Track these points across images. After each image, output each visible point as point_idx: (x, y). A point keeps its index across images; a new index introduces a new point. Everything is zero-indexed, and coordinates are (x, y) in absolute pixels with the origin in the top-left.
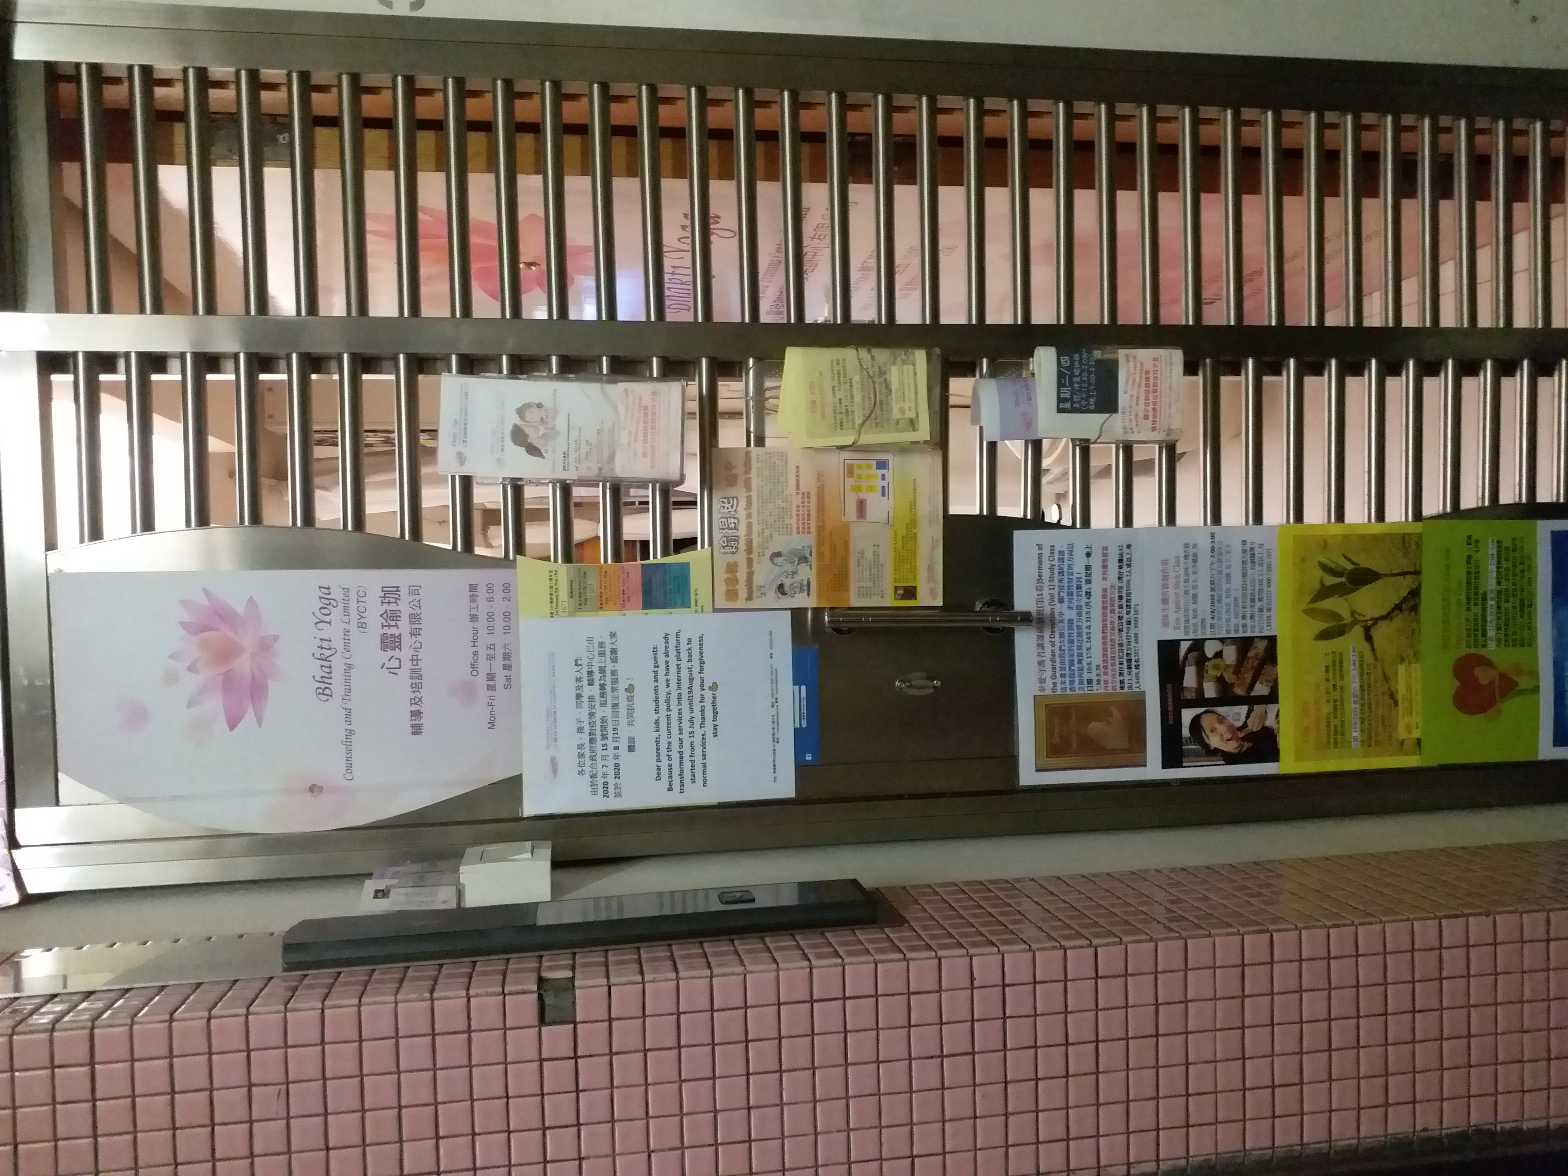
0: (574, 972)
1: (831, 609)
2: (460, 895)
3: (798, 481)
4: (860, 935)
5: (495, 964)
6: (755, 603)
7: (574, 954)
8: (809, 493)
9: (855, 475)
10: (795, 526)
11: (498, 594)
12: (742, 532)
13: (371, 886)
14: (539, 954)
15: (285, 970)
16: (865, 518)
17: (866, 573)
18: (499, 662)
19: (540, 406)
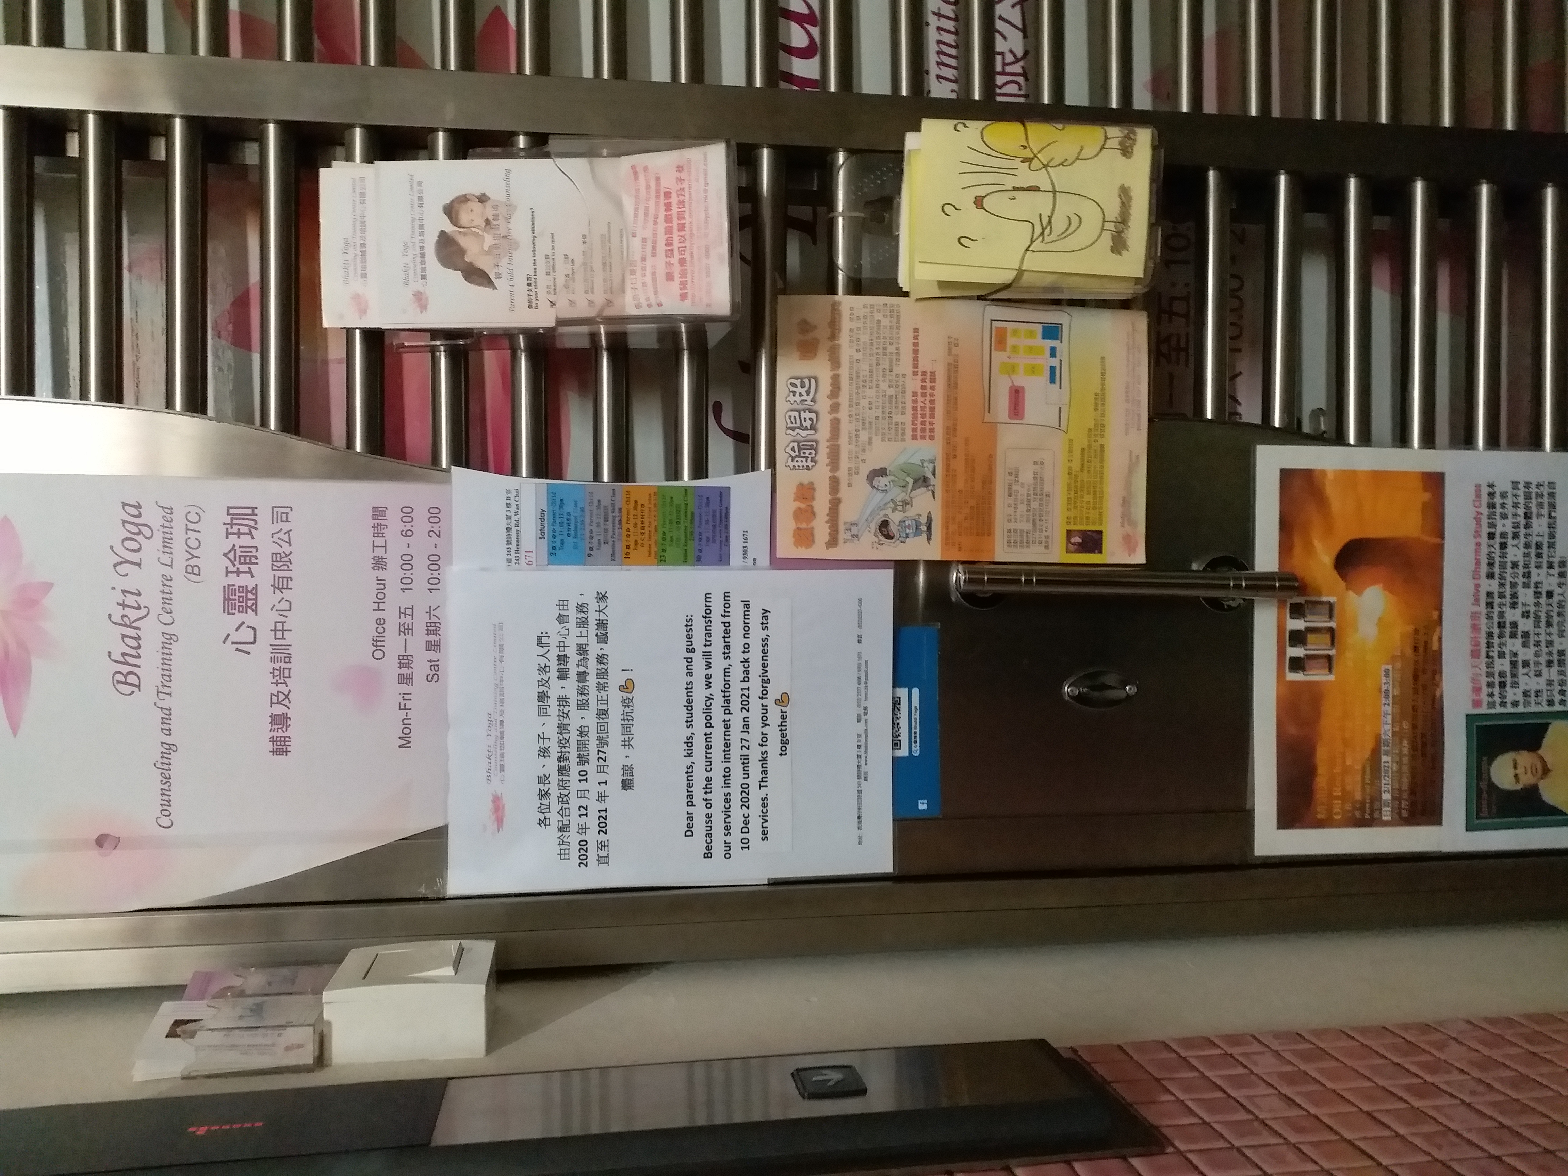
1: (963, 563)
2: (322, 1043)
3: (916, 353)
6: (840, 552)
9: (1008, 347)
10: (909, 427)
11: (421, 523)
12: (823, 434)
13: (168, 1013)
16: (1022, 418)
17: (1022, 508)
18: (419, 637)
19: (483, 199)
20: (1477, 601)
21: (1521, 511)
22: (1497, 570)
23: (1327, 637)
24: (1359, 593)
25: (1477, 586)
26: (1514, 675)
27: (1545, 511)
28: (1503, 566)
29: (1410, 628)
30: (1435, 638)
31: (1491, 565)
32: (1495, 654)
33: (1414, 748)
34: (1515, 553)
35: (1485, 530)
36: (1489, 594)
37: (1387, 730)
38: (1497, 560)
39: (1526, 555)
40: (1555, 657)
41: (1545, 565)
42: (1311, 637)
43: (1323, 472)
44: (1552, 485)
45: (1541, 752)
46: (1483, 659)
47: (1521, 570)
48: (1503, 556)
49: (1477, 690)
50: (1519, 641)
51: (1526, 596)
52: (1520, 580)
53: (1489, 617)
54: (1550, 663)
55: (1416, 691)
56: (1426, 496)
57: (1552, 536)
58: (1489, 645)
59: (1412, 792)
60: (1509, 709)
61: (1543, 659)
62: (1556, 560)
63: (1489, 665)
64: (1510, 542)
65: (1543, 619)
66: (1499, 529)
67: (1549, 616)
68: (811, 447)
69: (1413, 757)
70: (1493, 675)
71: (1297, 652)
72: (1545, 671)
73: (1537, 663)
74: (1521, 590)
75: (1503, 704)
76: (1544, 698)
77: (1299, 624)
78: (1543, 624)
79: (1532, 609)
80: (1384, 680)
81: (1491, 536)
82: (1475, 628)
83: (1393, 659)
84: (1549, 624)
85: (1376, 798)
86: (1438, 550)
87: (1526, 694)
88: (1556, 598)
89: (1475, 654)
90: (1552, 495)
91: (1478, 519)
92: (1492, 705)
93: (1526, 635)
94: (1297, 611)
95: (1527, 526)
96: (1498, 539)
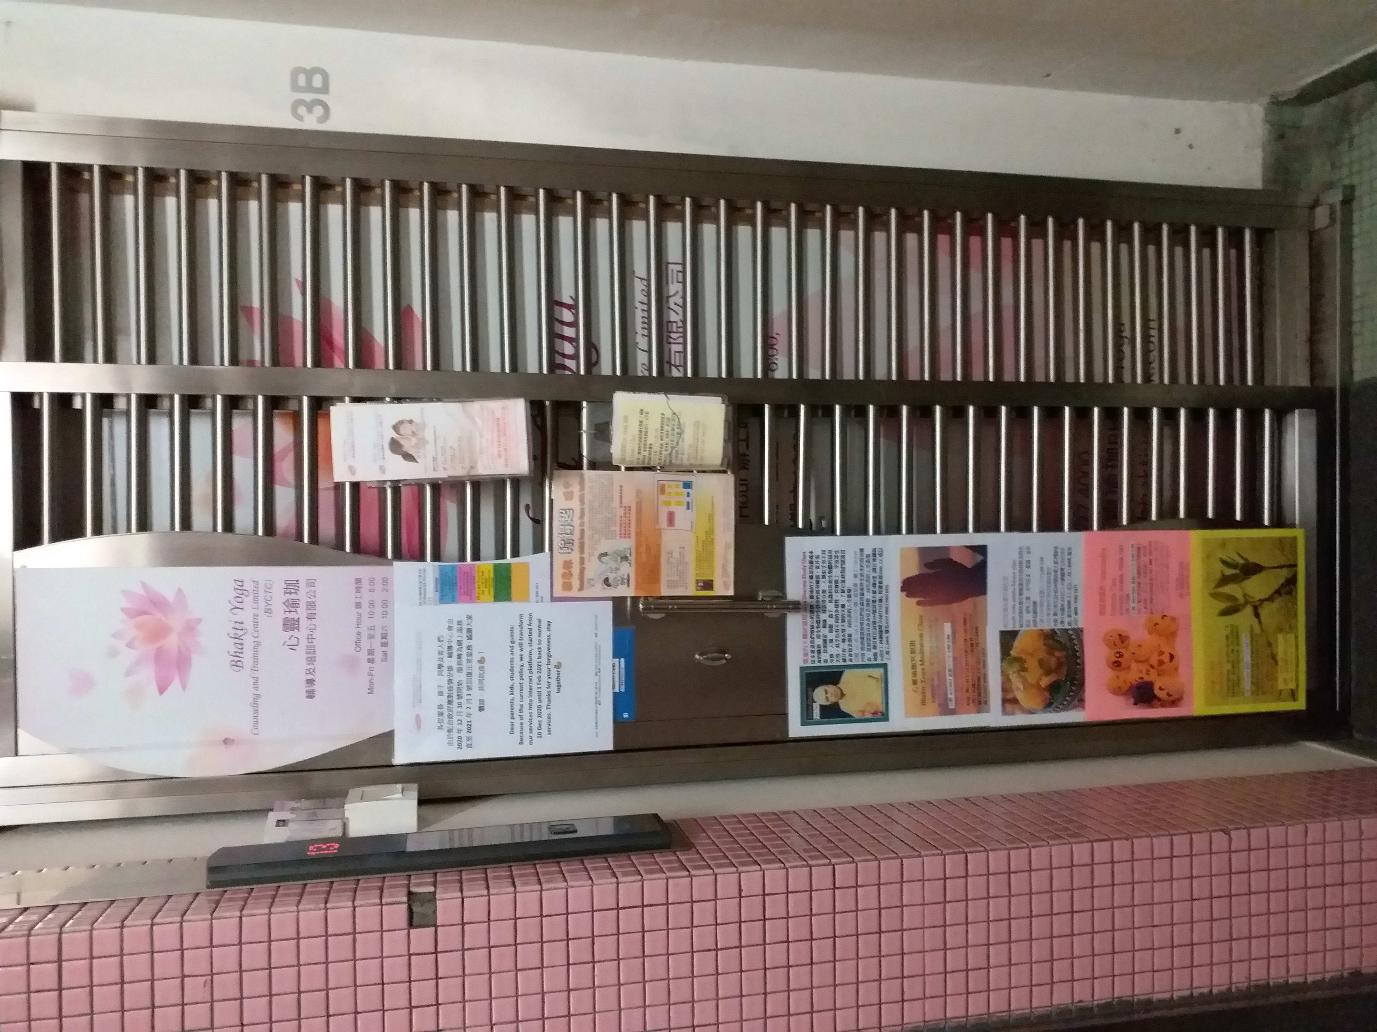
0: (435, 887)
1: (645, 598)
2: (345, 827)
3: (621, 497)
4: (657, 857)
5: (375, 881)
6: (586, 594)
7: (436, 874)
8: (630, 507)
10: (618, 532)
11: (379, 585)
12: (576, 536)
13: (273, 817)
14: (408, 873)
15: (208, 887)
16: (673, 526)
17: (675, 569)
18: (378, 640)
19: (411, 422)
68: (571, 543)
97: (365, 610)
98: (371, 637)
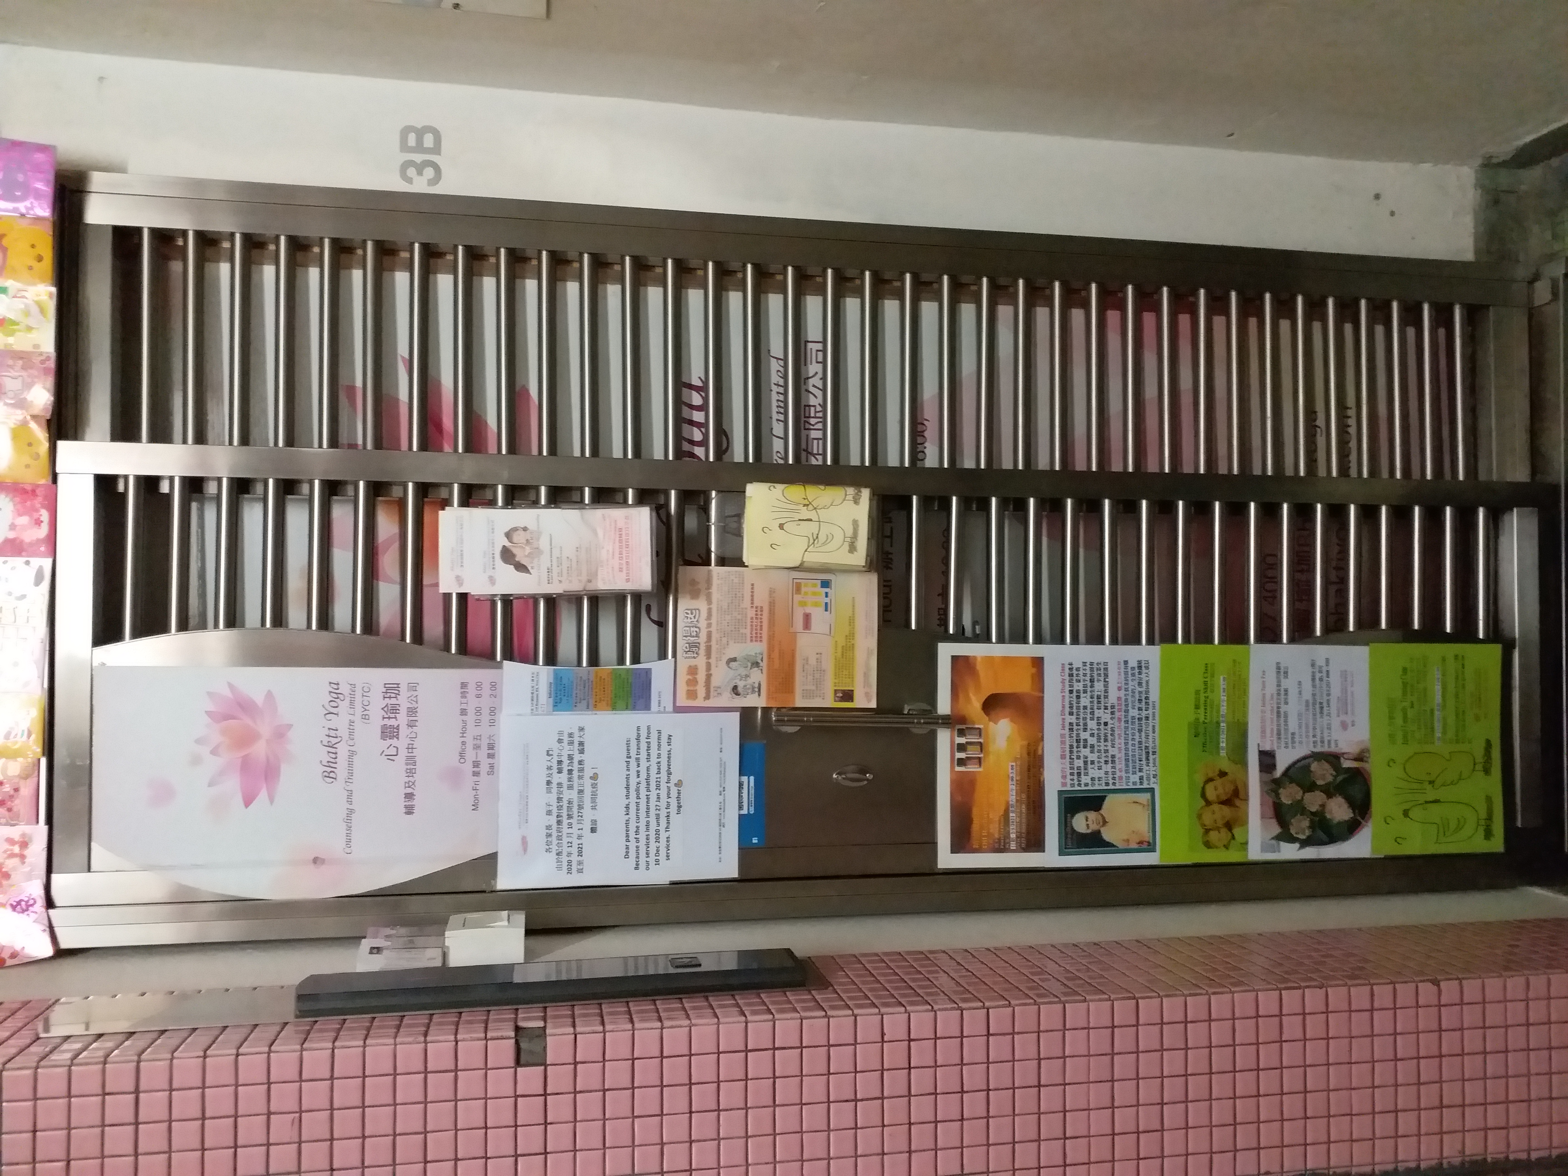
0: (545, 1022)
1: (779, 709)
2: (445, 955)
3: (752, 596)
4: (790, 995)
5: (478, 1014)
6: (711, 703)
7: (545, 1008)
8: (762, 607)
9: (803, 592)
10: (749, 635)
11: (486, 691)
12: (703, 638)
13: (366, 944)
14: (515, 1007)
15: (297, 1017)
16: (810, 629)
17: (810, 678)
18: (484, 751)
19: (525, 529)
20: (1063, 728)
21: (1088, 678)
22: (1075, 710)
23: (979, 747)
24: (996, 723)
25: (1064, 719)
26: (1085, 769)
27: (1102, 678)
28: (1078, 708)
29: (1025, 743)
30: (1040, 748)
31: (1071, 707)
32: (1075, 757)
33: (1028, 809)
34: (1085, 701)
35: (1067, 689)
36: (1071, 724)
37: (1013, 799)
38: (1075, 705)
39: (1091, 702)
40: (1110, 759)
41: (1103, 707)
42: (969, 747)
43: (975, 657)
44: (1106, 663)
45: (1102, 812)
46: (1068, 759)
47: (1089, 711)
48: (1078, 703)
49: (1064, 777)
50: (1088, 749)
51: (1092, 724)
52: (1089, 716)
53: (1071, 737)
54: (1106, 762)
55: (1029, 778)
56: (1034, 670)
57: (1106, 691)
58: (1071, 752)
59: (1028, 833)
60: (1083, 788)
61: (1102, 760)
62: (1109, 705)
63: (1071, 763)
64: (1082, 695)
65: (1103, 738)
66: (1075, 688)
67: (1106, 736)
68: (696, 646)
69: (1028, 814)
70: (1073, 769)
71: (962, 755)
72: (1104, 766)
73: (1099, 762)
74: (1089, 721)
75: (1079, 785)
76: (1103, 782)
77: (962, 740)
78: (1102, 740)
79: (1096, 732)
80: (1010, 771)
81: (1071, 692)
82: (1063, 743)
83: (1016, 760)
84: (1106, 740)
85: (1007, 836)
86: (1041, 700)
87: (1093, 779)
88: (1109, 726)
89: (1063, 757)
90: (1106, 669)
91: (1063, 682)
92: (1073, 785)
93: (1092, 746)
94: (961, 733)
95: (1092, 687)
96: (1075, 694)
97: (471, 718)
98: (477, 747)
